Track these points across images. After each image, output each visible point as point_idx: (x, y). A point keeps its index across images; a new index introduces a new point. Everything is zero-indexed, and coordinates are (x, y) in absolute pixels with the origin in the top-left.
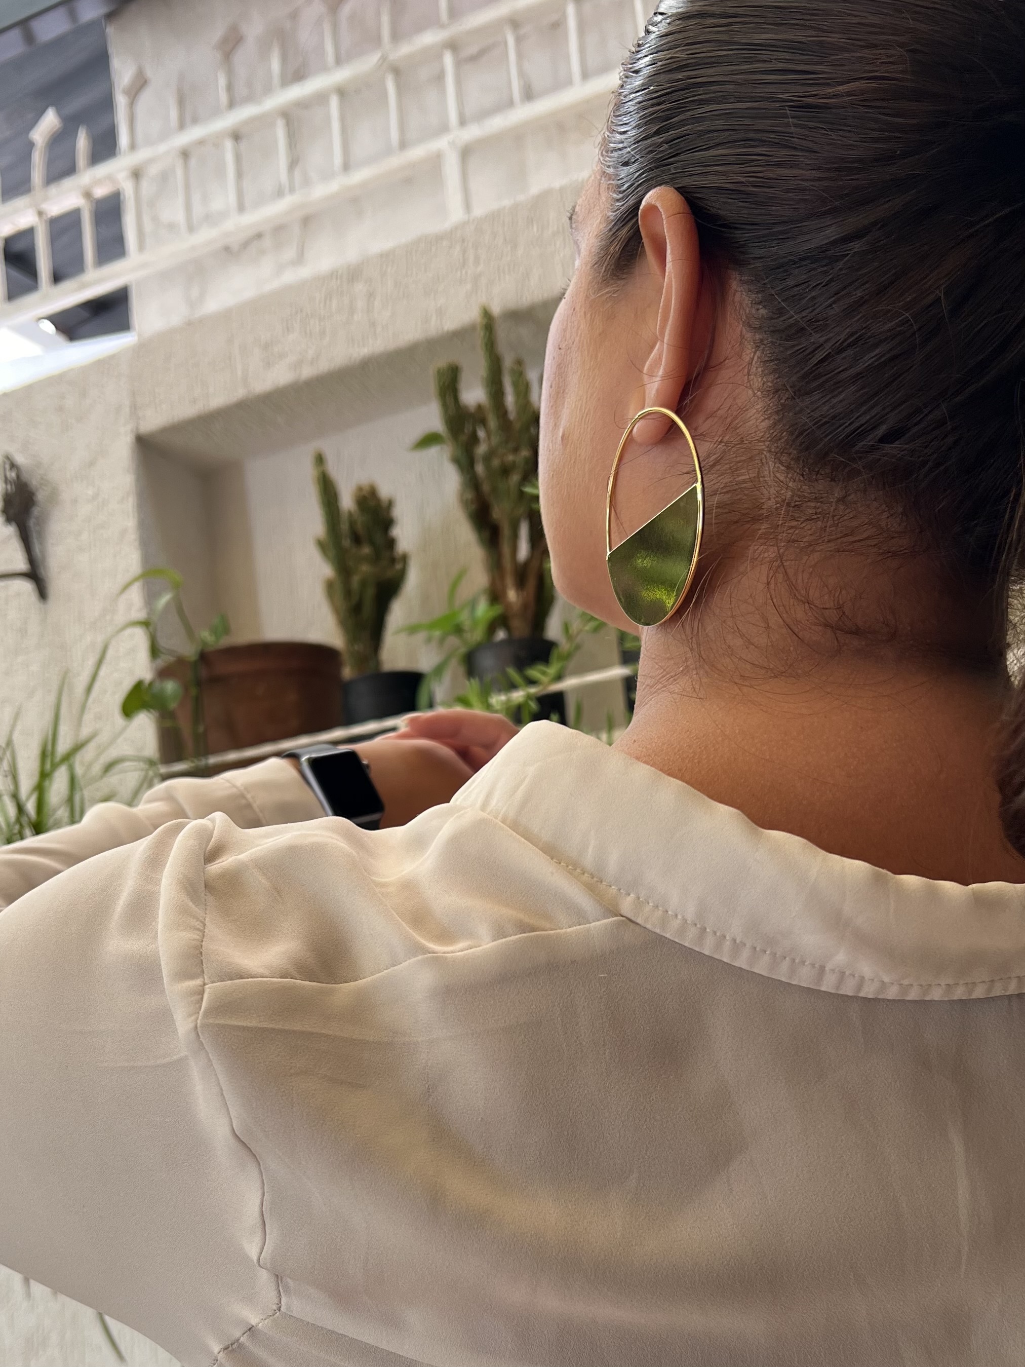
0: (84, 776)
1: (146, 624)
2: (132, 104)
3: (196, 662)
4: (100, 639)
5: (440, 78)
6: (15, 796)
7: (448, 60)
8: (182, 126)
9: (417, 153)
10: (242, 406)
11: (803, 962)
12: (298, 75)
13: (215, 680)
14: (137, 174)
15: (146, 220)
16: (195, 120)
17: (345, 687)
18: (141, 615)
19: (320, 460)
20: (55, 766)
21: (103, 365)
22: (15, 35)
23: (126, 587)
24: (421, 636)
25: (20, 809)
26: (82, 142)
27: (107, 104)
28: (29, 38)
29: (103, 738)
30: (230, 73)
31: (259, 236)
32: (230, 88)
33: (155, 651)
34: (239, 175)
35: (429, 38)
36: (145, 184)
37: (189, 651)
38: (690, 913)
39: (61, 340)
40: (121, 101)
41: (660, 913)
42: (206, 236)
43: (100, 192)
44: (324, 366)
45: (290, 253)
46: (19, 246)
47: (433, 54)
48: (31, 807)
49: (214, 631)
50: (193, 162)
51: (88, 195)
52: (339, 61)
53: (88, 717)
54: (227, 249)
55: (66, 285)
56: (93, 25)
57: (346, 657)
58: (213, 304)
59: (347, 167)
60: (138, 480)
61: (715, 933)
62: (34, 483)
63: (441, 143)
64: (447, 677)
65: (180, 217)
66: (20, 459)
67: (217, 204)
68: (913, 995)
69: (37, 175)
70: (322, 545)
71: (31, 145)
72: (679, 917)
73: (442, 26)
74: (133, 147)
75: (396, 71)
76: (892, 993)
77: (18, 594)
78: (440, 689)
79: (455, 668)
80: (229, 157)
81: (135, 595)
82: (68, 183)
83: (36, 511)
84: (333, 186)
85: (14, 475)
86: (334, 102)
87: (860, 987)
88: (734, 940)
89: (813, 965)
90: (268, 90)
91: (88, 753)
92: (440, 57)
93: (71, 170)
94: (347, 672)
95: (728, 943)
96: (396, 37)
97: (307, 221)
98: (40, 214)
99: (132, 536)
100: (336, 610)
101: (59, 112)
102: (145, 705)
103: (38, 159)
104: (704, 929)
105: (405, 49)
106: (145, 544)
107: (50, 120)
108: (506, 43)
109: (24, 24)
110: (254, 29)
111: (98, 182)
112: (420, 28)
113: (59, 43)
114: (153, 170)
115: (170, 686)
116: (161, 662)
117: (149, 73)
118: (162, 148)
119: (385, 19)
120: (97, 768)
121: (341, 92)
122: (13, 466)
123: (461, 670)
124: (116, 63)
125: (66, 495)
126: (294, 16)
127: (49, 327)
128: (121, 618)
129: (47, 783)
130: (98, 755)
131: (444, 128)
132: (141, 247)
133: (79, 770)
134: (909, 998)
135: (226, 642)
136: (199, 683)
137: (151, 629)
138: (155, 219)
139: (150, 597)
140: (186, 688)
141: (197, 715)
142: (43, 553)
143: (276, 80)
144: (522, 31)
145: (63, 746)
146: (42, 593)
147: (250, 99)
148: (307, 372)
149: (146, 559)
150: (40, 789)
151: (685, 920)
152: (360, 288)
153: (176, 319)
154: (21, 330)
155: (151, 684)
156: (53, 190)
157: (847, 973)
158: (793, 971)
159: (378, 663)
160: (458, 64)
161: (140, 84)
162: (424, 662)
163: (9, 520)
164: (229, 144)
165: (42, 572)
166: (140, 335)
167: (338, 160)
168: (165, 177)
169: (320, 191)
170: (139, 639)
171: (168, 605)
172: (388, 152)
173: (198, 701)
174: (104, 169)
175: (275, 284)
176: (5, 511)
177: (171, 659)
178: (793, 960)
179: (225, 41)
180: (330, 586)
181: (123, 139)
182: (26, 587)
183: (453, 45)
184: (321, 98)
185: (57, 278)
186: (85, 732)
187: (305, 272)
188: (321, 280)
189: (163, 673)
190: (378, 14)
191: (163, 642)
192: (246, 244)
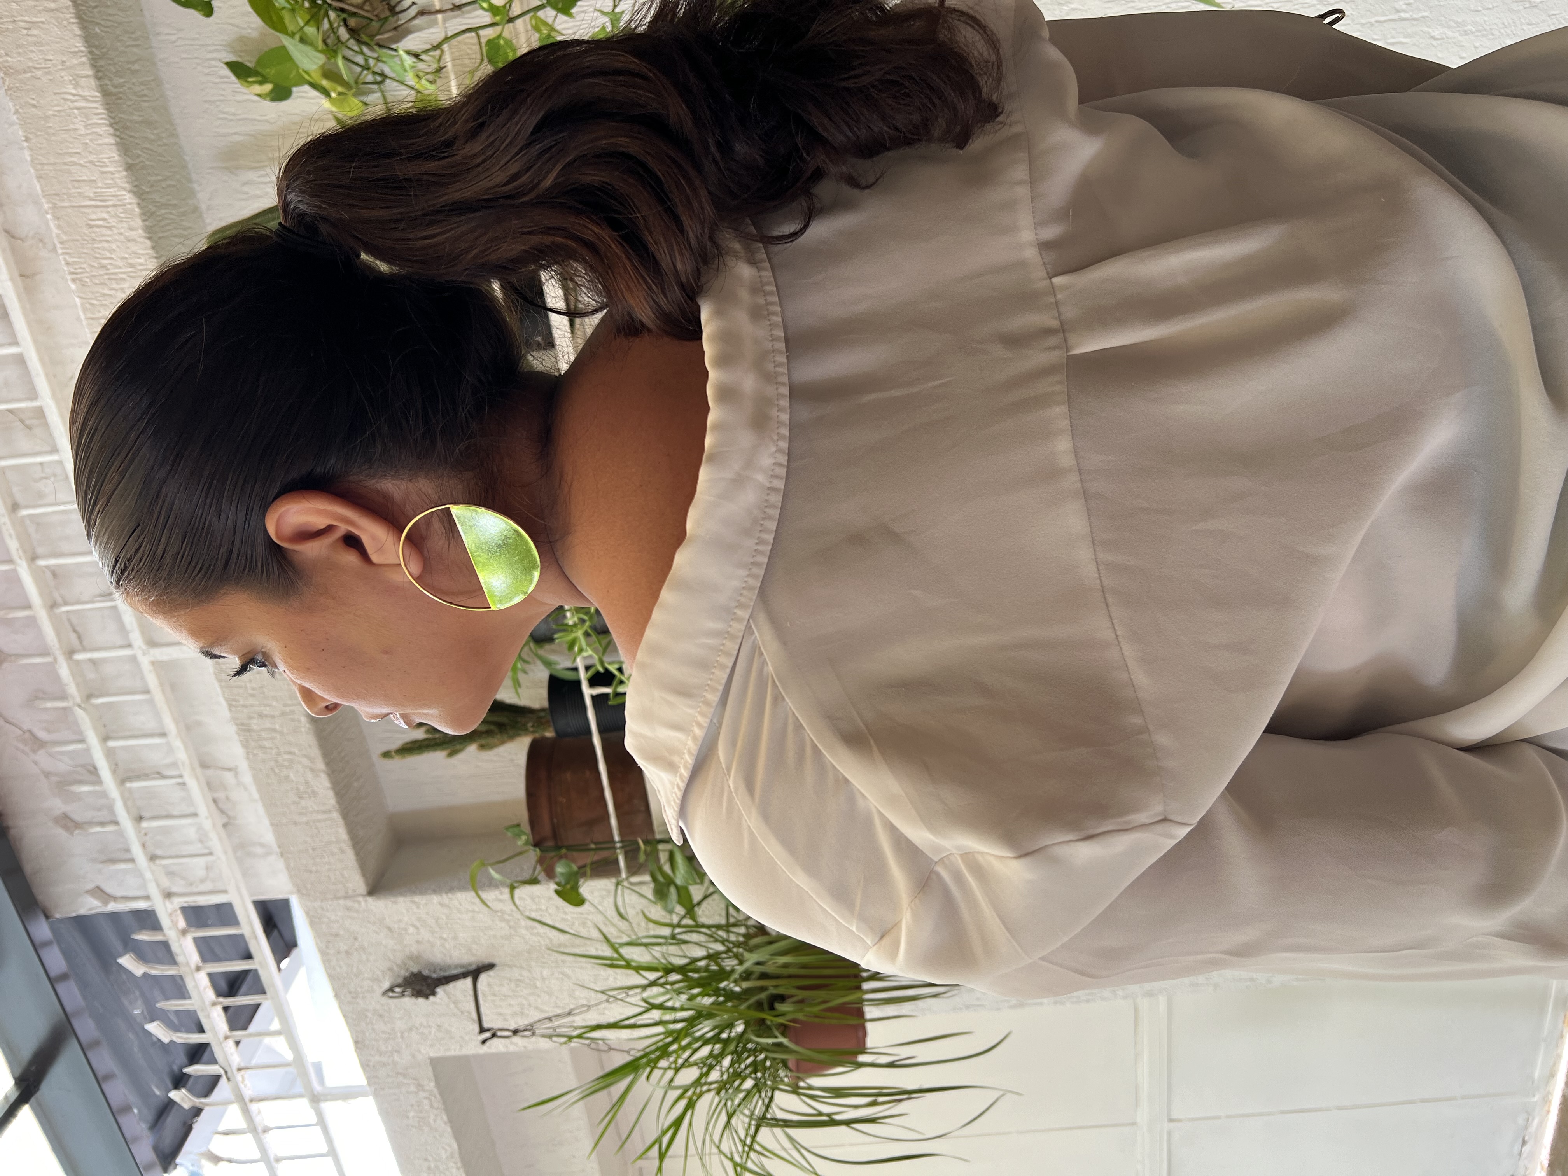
0: (629, 936)
1: (512, 888)
2: (116, 899)
3: (541, 850)
4: (524, 923)
5: (93, 662)
6: (644, 988)
7: (79, 657)
8: (132, 860)
9: (152, 681)
10: (345, 815)
11: (767, 501)
12: (94, 771)
13: (555, 835)
14: (169, 895)
15: (202, 888)
16: (128, 850)
17: (560, 735)
18: (507, 891)
19: (387, 755)
20: (622, 957)
21: (314, 921)
22: (61, 988)
23: (483, 902)
24: (521, 676)
25: (653, 984)
26: (143, 936)
27: (114, 917)
28: (64, 977)
29: (599, 920)
30: (91, 823)
31: (215, 801)
32: (102, 824)
33: (534, 881)
34: (169, 816)
35: (64, 671)
36: (174, 889)
37: (533, 854)
38: (743, 573)
39: (295, 953)
40: (112, 907)
41: (745, 592)
42: (215, 842)
43: (182, 923)
44: (315, 752)
45: (229, 777)
46: (224, 985)
47: (76, 668)
48: (652, 976)
49: (518, 836)
50: (159, 852)
51: (184, 932)
52: (82, 741)
53: (584, 932)
54: (225, 826)
55: (253, 949)
56: (52, 929)
57: (537, 735)
58: (269, 837)
59: (163, 735)
60: (401, 894)
61: (754, 556)
62: (404, 973)
63: (145, 662)
64: (553, 658)
65: (201, 861)
66: (386, 985)
67: (192, 833)
68: (785, 432)
69: (170, 971)
70: (451, 755)
71: (145, 975)
72: (746, 579)
73: (55, 660)
74: (147, 898)
75: (90, 696)
76: (784, 445)
77: (489, 985)
78: (562, 663)
79: (546, 651)
80: (155, 824)
81: (489, 896)
82: (175, 948)
83: (426, 973)
84: (178, 744)
85: (398, 990)
86: (111, 744)
87: (780, 465)
88: (757, 544)
89: (768, 495)
90: (104, 795)
91: (611, 932)
92: (78, 662)
93: (165, 945)
94: (550, 734)
95: (760, 548)
96: (64, 697)
97: (204, 765)
98: (198, 969)
99: (445, 898)
100: (503, 743)
101: (121, 955)
102: (575, 888)
103: (156, 971)
104: (752, 563)
105: (72, 689)
106: (451, 890)
107: (127, 961)
108: (68, 612)
109: (52, 982)
110: (57, 805)
111: (175, 924)
112: (57, 678)
113: (67, 955)
114: (166, 883)
115: (560, 869)
116: (542, 876)
117: (90, 886)
118: (148, 875)
119: (49, 705)
120: (623, 925)
121: (105, 739)
122: (391, 989)
123: (548, 647)
124: (83, 912)
125: (414, 949)
126: (47, 775)
127: (285, 964)
128: (509, 907)
129: (633, 964)
130: (614, 925)
131: (134, 659)
132: (225, 892)
133: (625, 939)
134: (788, 434)
135: (526, 827)
136: (558, 848)
137: (516, 885)
138: (202, 881)
139: (492, 884)
140: (561, 857)
141: (582, 848)
142: (456, 967)
143: (97, 788)
144: (60, 600)
145: (607, 952)
146: (490, 967)
147: (111, 809)
148: (320, 765)
149: (462, 888)
150: (639, 968)
151: (748, 576)
152: (255, 724)
153: (281, 864)
154: (287, 985)
155: (558, 884)
156: (180, 959)
157: (772, 474)
158: (773, 506)
159: (543, 710)
160: (84, 650)
161: (99, 892)
162: (542, 675)
163: (434, 993)
164: (145, 824)
165: (474, 967)
166: (292, 893)
167: (157, 741)
168: (171, 874)
169: (182, 755)
170: (523, 892)
171: (497, 871)
172: (151, 702)
173: (570, 848)
174: (165, 921)
175: (253, 789)
176: (426, 997)
177: (539, 868)
178: (766, 507)
179: (66, 828)
180: (482, 747)
181: (142, 905)
182: (484, 979)
183: (70, 653)
184: (110, 754)
185: (248, 956)
186: (596, 934)
187: (243, 765)
188: (249, 755)
189: (550, 874)
190: (46, 709)
191: (527, 875)
192: (222, 812)
